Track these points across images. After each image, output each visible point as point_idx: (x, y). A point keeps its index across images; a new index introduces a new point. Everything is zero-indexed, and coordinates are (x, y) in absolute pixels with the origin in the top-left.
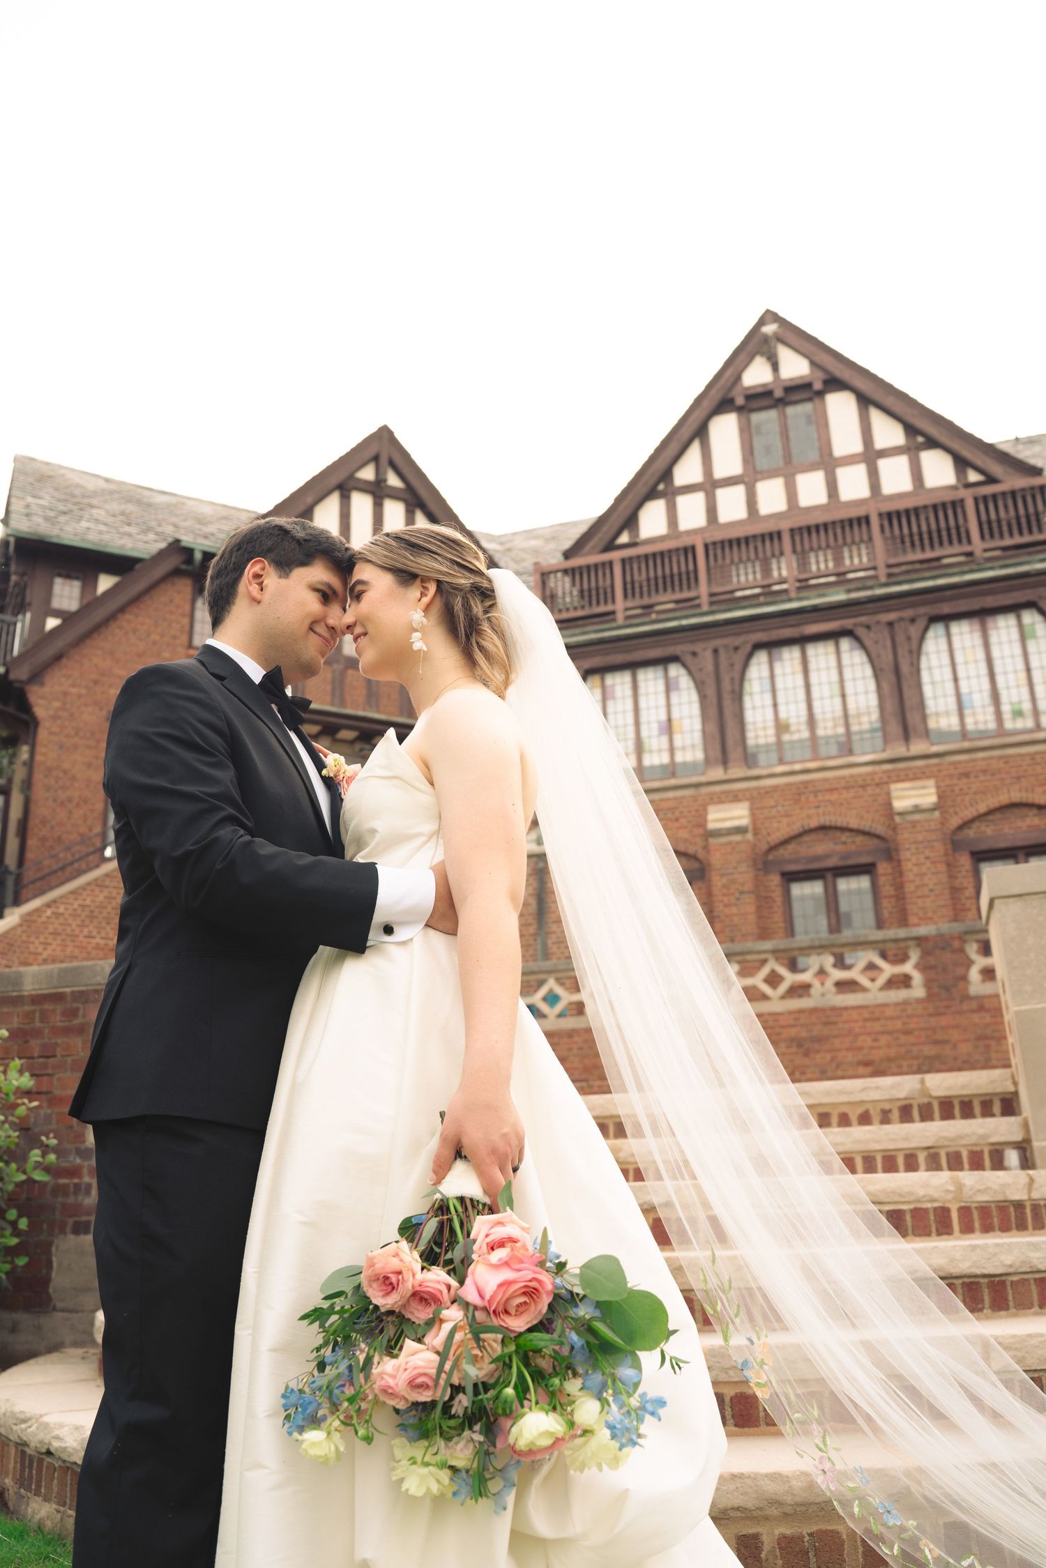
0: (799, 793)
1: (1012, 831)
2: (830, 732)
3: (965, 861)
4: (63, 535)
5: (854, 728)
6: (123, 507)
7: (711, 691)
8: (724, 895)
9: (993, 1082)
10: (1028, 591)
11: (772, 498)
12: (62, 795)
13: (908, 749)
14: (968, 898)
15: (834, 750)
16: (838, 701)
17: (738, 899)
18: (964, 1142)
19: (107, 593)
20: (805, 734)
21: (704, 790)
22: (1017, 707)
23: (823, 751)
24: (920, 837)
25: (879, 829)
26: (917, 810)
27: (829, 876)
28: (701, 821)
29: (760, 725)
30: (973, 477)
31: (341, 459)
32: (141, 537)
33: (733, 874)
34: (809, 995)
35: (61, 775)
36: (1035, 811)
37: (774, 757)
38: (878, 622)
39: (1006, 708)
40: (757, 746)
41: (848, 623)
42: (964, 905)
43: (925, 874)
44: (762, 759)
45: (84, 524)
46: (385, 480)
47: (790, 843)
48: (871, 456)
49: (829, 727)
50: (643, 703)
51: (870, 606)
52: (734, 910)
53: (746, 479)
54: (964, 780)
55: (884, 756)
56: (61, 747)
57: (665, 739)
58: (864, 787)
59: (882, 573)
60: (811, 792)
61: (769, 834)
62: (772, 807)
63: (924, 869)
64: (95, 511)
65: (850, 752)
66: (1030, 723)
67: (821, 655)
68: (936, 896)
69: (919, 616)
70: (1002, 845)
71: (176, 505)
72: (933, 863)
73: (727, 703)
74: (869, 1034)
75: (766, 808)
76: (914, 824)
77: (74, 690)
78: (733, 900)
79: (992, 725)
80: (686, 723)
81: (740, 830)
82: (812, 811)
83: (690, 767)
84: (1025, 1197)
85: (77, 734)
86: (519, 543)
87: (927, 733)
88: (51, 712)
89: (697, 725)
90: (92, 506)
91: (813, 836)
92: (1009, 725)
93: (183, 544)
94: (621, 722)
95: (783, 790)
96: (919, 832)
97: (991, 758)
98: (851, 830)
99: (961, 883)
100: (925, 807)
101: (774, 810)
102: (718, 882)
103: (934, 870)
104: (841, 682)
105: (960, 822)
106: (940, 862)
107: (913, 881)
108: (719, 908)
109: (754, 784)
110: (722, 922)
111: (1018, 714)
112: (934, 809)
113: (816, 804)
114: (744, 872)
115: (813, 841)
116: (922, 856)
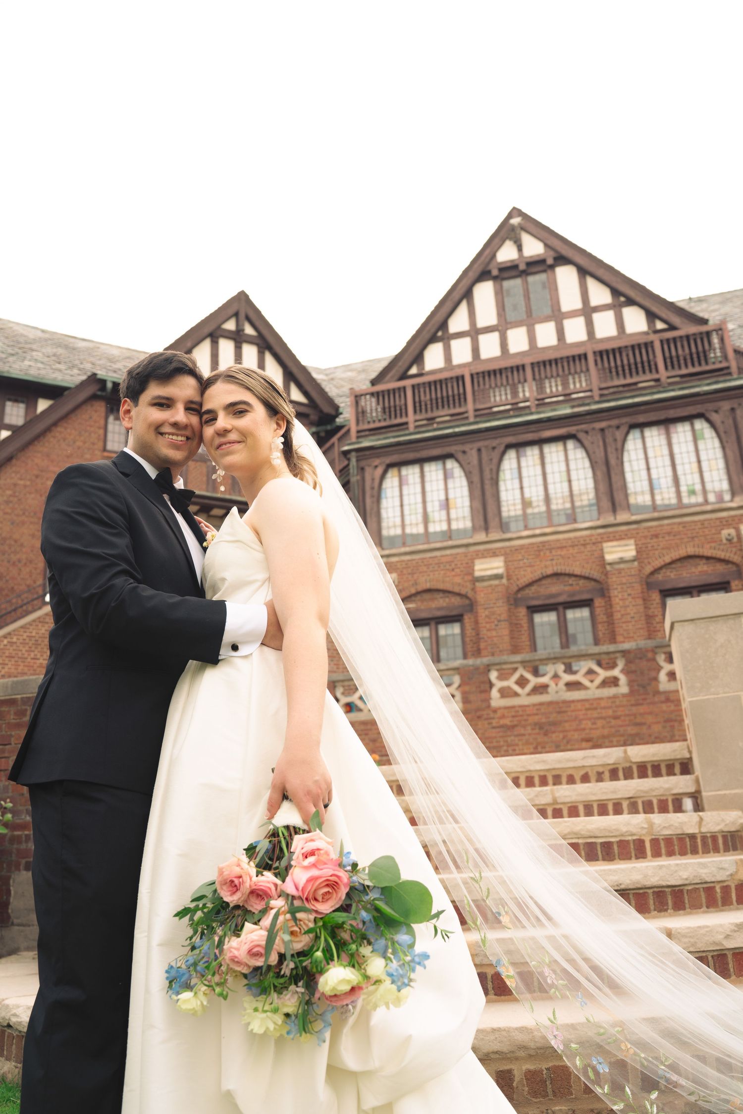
0: (539, 550)
1: (688, 575)
2: (560, 507)
3: (656, 597)
4: (12, 370)
5: (577, 504)
6: (55, 350)
7: (476, 479)
8: (487, 623)
9: (675, 751)
10: (699, 406)
11: (518, 340)
12: (14, 558)
13: (615, 519)
14: (656, 623)
15: (563, 519)
16: (566, 485)
17: (497, 625)
18: (654, 794)
19: (44, 412)
20: (543, 508)
21: (472, 549)
22: (691, 488)
23: (556, 520)
24: (624, 580)
25: (596, 575)
26: (622, 561)
27: (561, 608)
28: (470, 570)
29: (511, 502)
30: (660, 325)
31: (211, 315)
32: (68, 372)
33: (493, 608)
34: (547, 693)
35: (13, 543)
36: (704, 561)
37: (521, 525)
38: (594, 429)
39: (683, 489)
40: (509, 517)
41: (572, 430)
42: (655, 627)
43: (628, 606)
44: (513, 526)
45: (27, 363)
46: (243, 330)
47: (533, 586)
48: (588, 311)
49: (559, 503)
50: (428, 487)
51: (588, 417)
52: (494, 633)
53: (500, 328)
54: (655, 540)
55: (599, 523)
56: (13, 523)
57: (444, 513)
58: (584, 545)
59: (596, 394)
60: (547, 549)
61: (518, 579)
62: (520, 560)
63: (627, 603)
64: (34, 353)
65: (575, 521)
66: (700, 499)
67: (554, 452)
68: (636, 621)
69: (623, 424)
70: (682, 585)
71: (94, 348)
72: (633, 598)
73: (488, 487)
74: (589, 719)
76: (620, 571)
77: (22, 482)
78: (493, 627)
79: (674, 501)
80: (459, 501)
81: (498, 577)
82: (549, 563)
83: (462, 532)
84: (697, 831)
85: (24, 514)
86: (339, 374)
87: (628, 507)
88: (5, 498)
89: (467, 502)
90: (32, 350)
91: (549, 581)
92: (686, 500)
93: (99, 377)
94: (413, 501)
95: (528, 548)
96: (624, 577)
97: (674, 524)
98: (576, 576)
99: (653, 612)
100: (628, 559)
101: (521, 562)
102: (482, 613)
103: (634, 603)
104: (568, 471)
105: (652, 569)
106: (638, 598)
107: (619, 611)
108: (484, 632)
109: (507, 544)
110: (486, 641)
111: (692, 492)
112: (634, 561)
113: (551, 558)
114: (501, 607)
115: (549, 584)
116: (625, 594)
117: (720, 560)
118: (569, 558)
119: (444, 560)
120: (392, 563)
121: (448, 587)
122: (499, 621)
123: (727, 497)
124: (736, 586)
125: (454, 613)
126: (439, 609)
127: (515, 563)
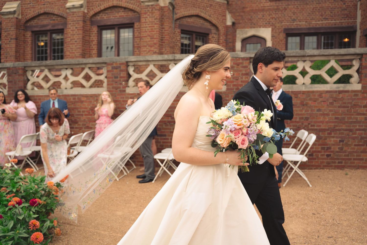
1: (113, 18)
3: (94, 29)
8: (5, 40)
14: (94, 45)
17: (10, 41)
24: (75, 19)
26: (73, 7)
36: (123, 10)
42: (92, 47)
43: (74, 35)
47: (35, 19)
52: (8, 46)
61: (26, 15)
62: (28, 4)
63: (75, 32)
68: (77, 44)
70: (109, 23)
72: (78, 30)
75: (26, 4)
76: (73, 13)
78: (8, 42)
82: (42, 6)
96: (75, 17)
98: (57, 15)
99: (92, 38)
100: (77, 6)
101: (29, 5)
102: (4, 34)
103: (78, 33)
105: (94, 13)
106: (80, 30)
107: (70, 37)
113: (44, 3)
114: (13, 31)
115: (43, 19)
116: (74, 27)
117: (131, 10)
118: (53, 4)
122: (11, 39)
124: (137, 26)
127: (26, 5)
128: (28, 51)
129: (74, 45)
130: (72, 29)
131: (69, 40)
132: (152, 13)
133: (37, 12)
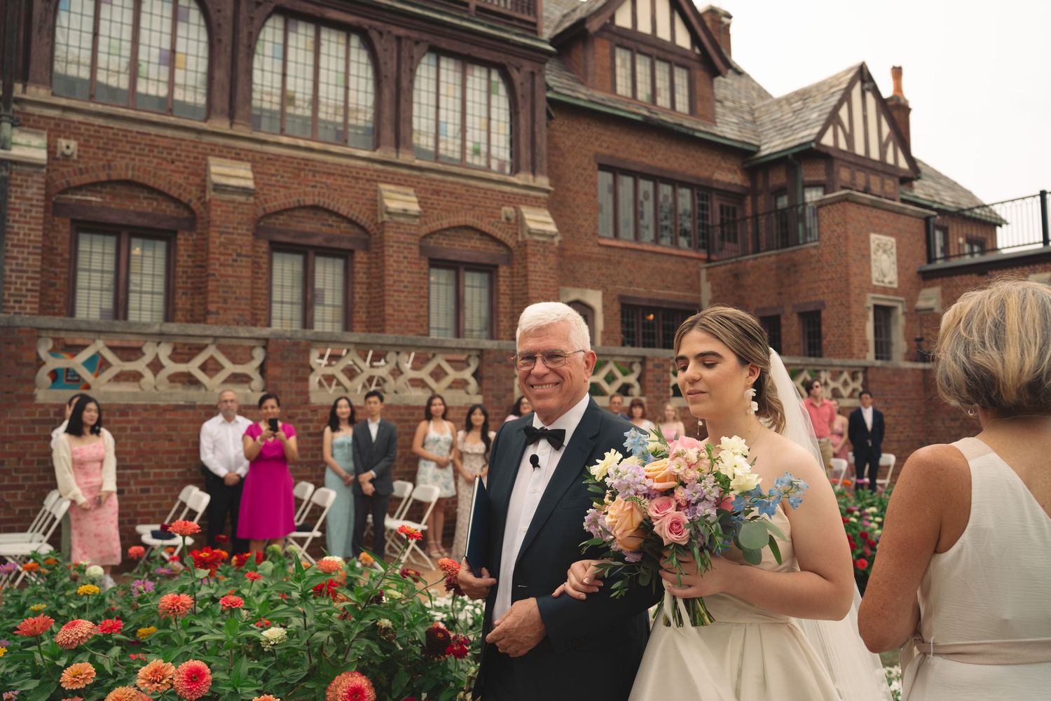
0: (301, 168)
1: (460, 248)
2: (331, 118)
3: (428, 266)
5: (352, 121)
7: (226, 38)
8: (221, 254)
10: (503, 55)
13: (397, 157)
15: (330, 136)
16: (341, 91)
17: (235, 260)
20: (308, 113)
21: (207, 139)
22: (476, 147)
23: (321, 133)
24: (402, 239)
25: (363, 220)
26: (405, 213)
27: (311, 253)
28: (203, 172)
33: (232, 234)
36: (479, 236)
37: (276, 125)
38: (389, 32)
39: (469, 144)
40: (261, 109)
41: (365, 23)
43: (402, 272)
44: (265, 123)
47: (283, 215)
49: (330, 113)
50: (145, 21)
51: (387, 15)
52: (230, 271)
54: (435, 197)
55: (376, 156)
57: (165, 70)
60: (309, 170)
61: (267, 201)
62: (273, 175)
63: (402, 267)
65: (345, 143)
66: (483, 163)
67: (333, 42)
68: (409, 292)
69: (423, 41)
70: (452, 258)
72: (409, 263)
73: (241, 55)
75: (267, 174)
76: (399, 225)
78: (230, 262)
79: (457, 156)
80: (191, 60)
81: (244, 191)
82: (309, 189)
83: (190, 109)
87: (410, 147)
89: (202, 66)
91: (303, 213)
92: (469, 159)
94: (115, 34)
95: (284, 161)
96: (402, 233)
97: (457, 183)
100: (412, 213)
101: (274, 178)
102: (216, 239)
103: (409, 269)
104: (347, 74)
105: (428, 231)
107: (392, 276)
108: (215, 266)
109: (258, 147)
110: (218, 281)
111: (477, 152)
112: (416, 217)
113: (314, 183)
114: (243, 235)
115: (303, 217)
116: (402, 255)
117: (493, 239)
118: (335, 190)
119: (160, 142)
120: (73, 122)
121: (161, 184)
122: (239, 255)
123: (508, 170)
125: (164, 226)
126: (140, 214)
127: (266, 177)
128: (260, 289)
129: (402, 295)
130: (395, 258)
131: (391, 282)
132: (546, 257)
133: (295, 199)
